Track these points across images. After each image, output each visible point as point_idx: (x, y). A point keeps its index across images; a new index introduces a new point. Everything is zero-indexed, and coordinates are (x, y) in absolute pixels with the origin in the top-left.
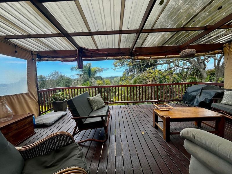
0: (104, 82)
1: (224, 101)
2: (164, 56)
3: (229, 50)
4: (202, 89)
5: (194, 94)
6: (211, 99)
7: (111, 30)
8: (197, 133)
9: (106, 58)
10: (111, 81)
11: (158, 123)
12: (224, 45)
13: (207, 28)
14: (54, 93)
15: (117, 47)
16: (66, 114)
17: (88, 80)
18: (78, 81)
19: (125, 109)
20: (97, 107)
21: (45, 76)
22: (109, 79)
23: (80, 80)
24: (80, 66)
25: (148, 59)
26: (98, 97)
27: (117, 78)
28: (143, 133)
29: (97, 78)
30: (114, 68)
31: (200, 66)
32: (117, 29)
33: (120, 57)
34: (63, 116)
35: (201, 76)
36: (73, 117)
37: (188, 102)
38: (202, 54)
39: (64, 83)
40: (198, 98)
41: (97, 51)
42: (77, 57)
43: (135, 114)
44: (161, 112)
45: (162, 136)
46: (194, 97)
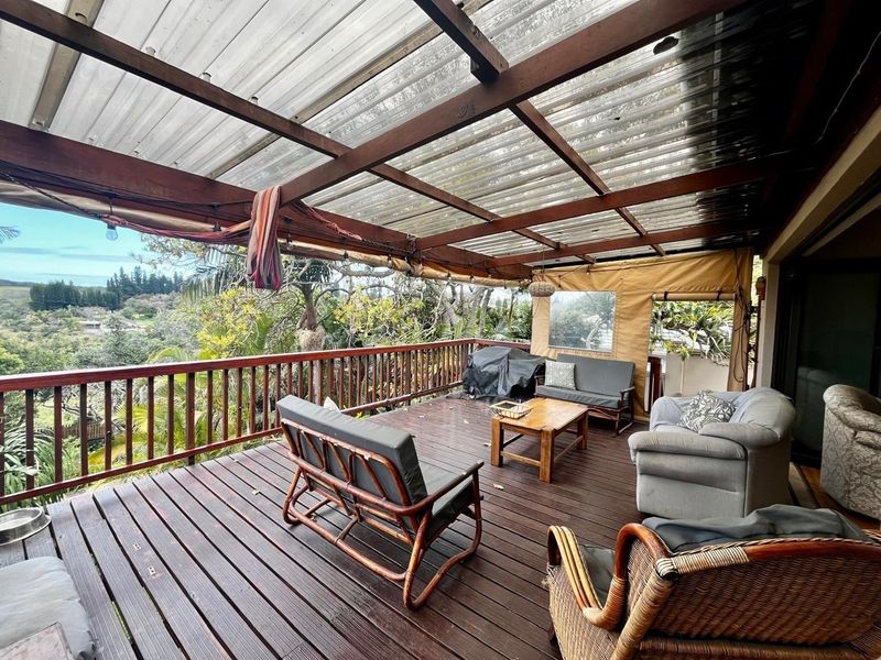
1: (549, 380)
4: (508, 357)
5: (493, 369)
6: (532, 378)
12: (534, 272)
33: (383, 258)
37: (478, 389)
40: (504, 380)
46: (496, 376)
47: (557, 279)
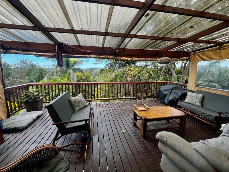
0: (84, 74)
1: (187, 100)
2: (144, 59)
3: (194, 58)
4: (172, 89)
5: (166, 92)
6: (178, 98)
7: (96, 31)
8: (169, 137)
9: (88, 56)
10: (91, 73)
11: (136, 121)
12: (190, 54)
13: (181, 40)
14: (25, 90)
15: (101, 46)
16: (42, 114)
17: (66, 71)
18: (54, 72)
19: (107, 107)
20: (79, 107)
21: (10, 64)
22: (89, 71)
23: (57, 72)
24: (60, 64)
25: (130, 60)
26: (80, 97)
27: (97, 70)
28: (124, 131)
29: (75, 70)
30: (95, 62)
31: (171, 66)
32: (103, 30)
33: (104, 56)
34: (39, 117)
35: (171, 74)
36: (54, 122)
37: (160, 99)
38: (174, 59)
39: (37, 73)
40: (168, 97)
41: (79, 49)
42: (56, 53)
43: (116, 112)
44: (140, 112)
45: (140, 133)
46: (166, 95)
47: (201, 55)
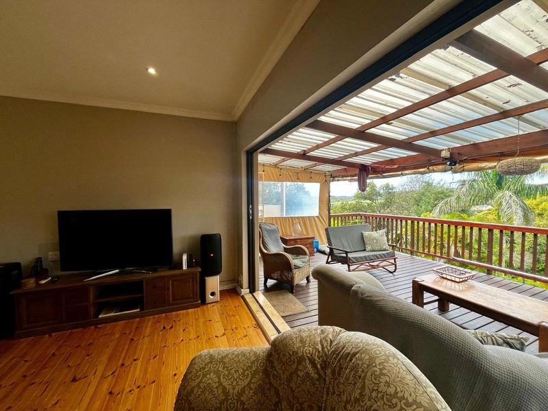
9: (400, 173)
21: (395, 186)
24: (363, 187)
33: (426, 169)
